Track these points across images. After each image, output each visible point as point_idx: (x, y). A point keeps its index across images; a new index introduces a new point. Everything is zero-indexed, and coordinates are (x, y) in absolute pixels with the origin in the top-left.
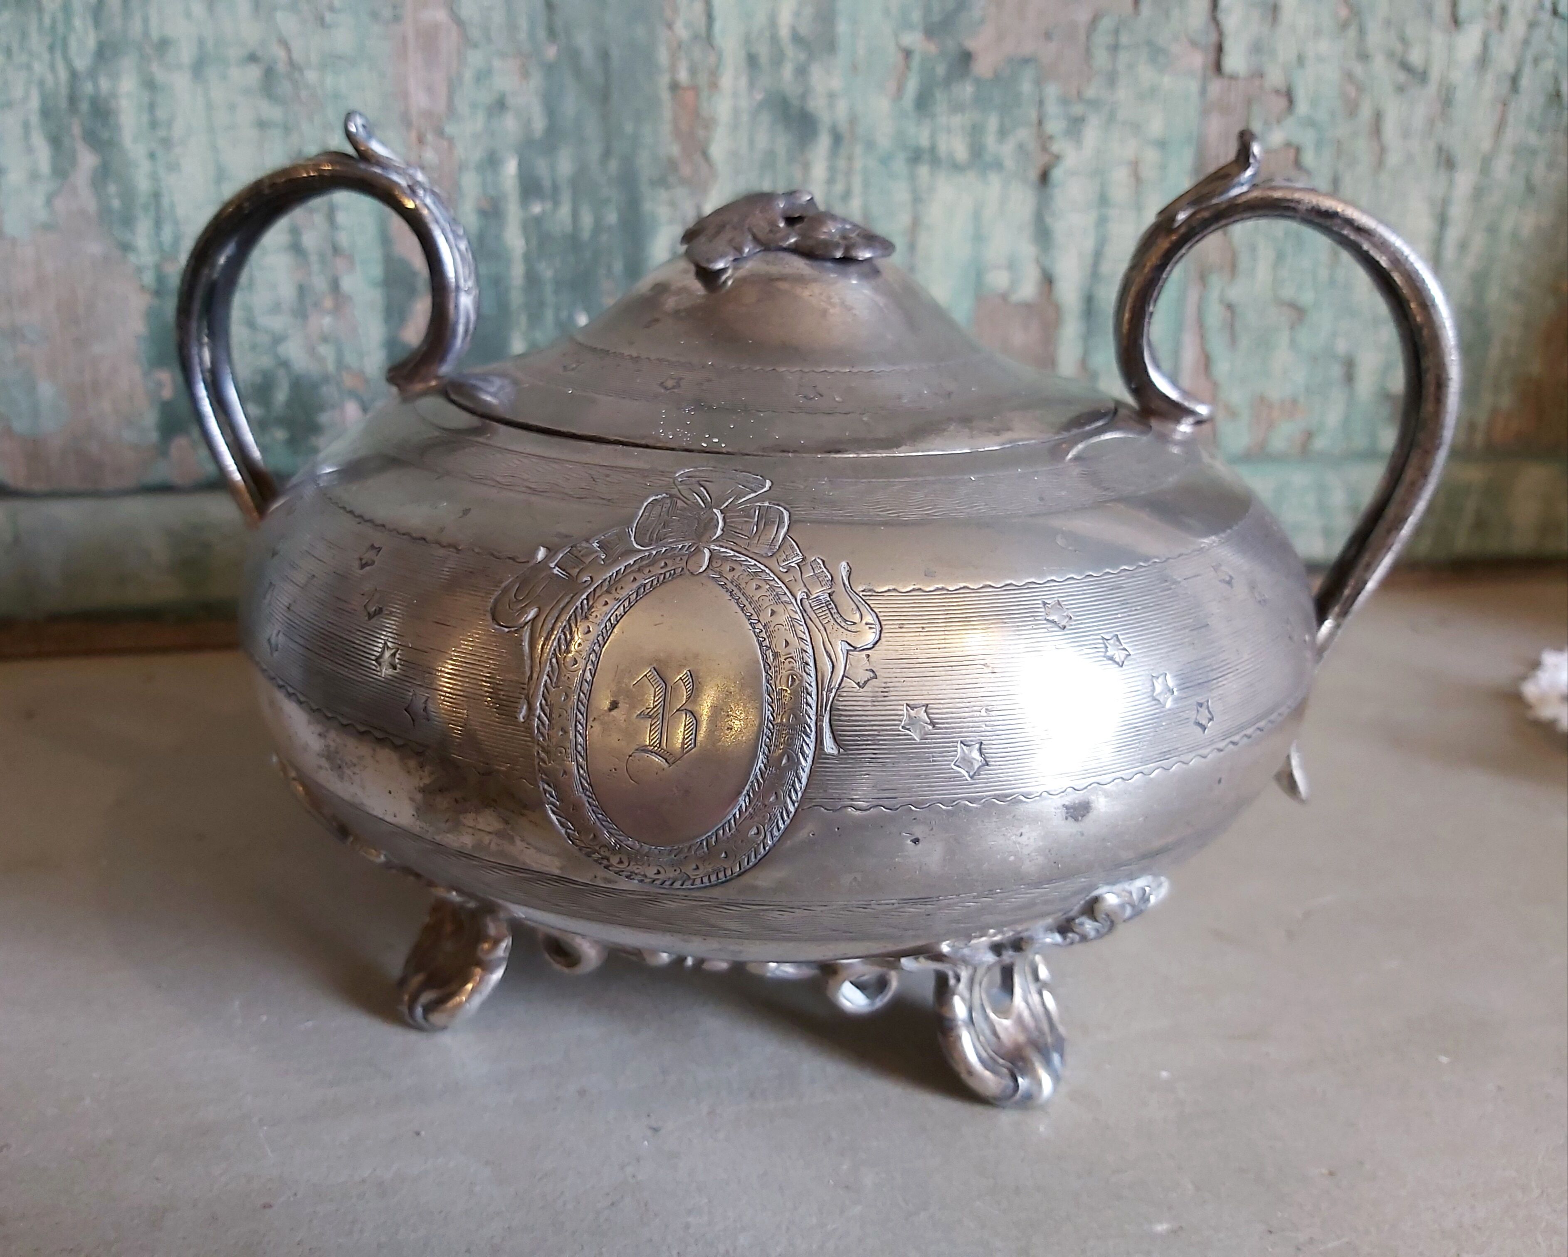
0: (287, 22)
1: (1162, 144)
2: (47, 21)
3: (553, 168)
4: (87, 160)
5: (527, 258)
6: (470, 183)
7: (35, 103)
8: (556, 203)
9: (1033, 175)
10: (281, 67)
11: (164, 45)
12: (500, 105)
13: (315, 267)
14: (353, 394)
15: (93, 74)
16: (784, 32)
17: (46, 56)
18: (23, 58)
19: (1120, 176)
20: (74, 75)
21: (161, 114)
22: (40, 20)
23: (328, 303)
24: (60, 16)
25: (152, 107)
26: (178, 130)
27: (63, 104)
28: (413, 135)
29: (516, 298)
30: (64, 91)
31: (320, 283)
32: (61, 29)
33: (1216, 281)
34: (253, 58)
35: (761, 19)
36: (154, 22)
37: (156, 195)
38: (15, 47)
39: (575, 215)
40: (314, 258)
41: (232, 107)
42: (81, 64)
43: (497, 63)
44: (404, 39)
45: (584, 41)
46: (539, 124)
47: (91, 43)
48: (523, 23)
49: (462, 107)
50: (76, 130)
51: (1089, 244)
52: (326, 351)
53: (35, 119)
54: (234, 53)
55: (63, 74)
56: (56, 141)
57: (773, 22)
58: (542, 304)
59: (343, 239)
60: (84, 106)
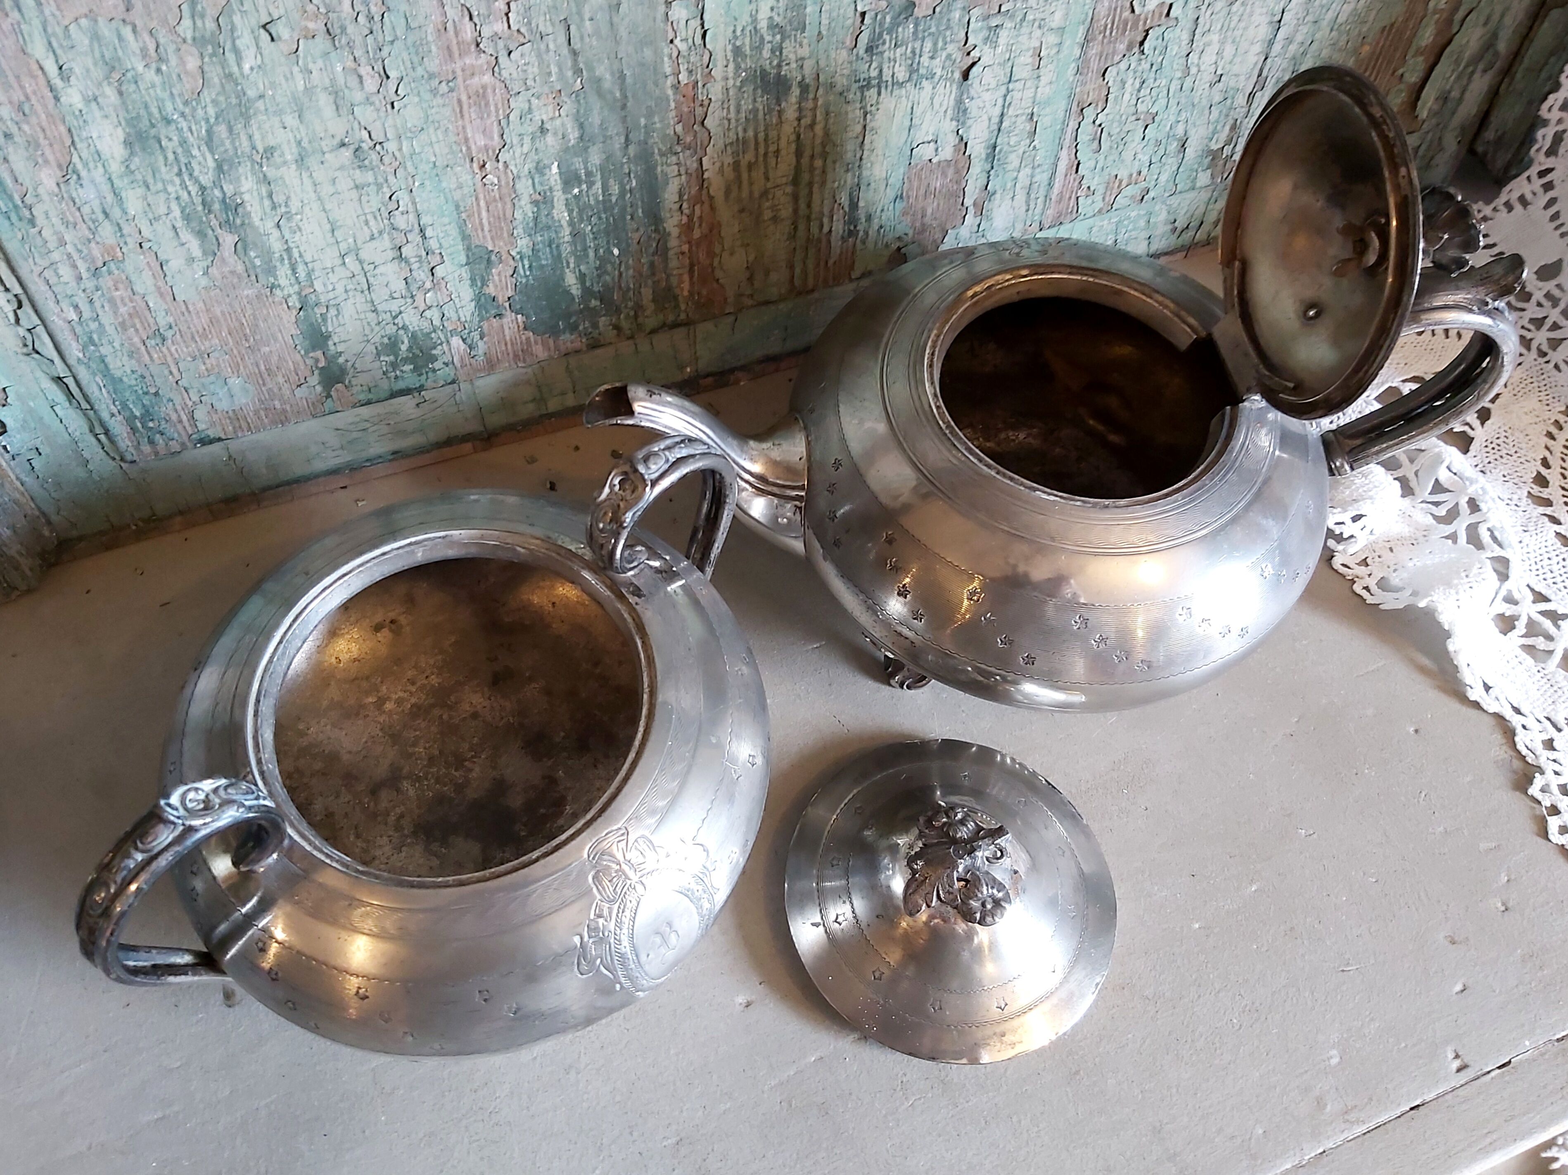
0: (365, 114)
1: (1061, 30)
2: (171, 157)
3: (585, 163)
4: (229, 240)
5: (571, 223)
6: (524, 187)
7: (177, 212)
8: (591, 184)
9: (957, 75)
10: (367, 145)
11: (270, 151)
12: (543, 130)
13: (415, 266)
14: (453, 332)
15: (218, 184)
16: (763, 25)
17: (177, 181)
18: (160, 186)
19: (1027, 59)
20: (203, 189)
21: (279, 198)
22: (166, 158)
23: (428, 285)
24: (179, 150)
25: (270, 196)
26: (295, 205)
27: (200, 208)
28: (475, 165)
29: (566, 250)
30: (198, 200)
31: (421, 275)
32: (183, 160)
33: (1089, 113)
34: (343, 145)
35: (745, 19)
36: (257, 137)
37: (288, 250)
38: (150, 181)
39: (605, 188)
40: (413, 260)
41: (334, 181)
42: (206, 180)
43: (535, 101)
44: (459, 101)
45: (603, 71)
46: (573, 136)
47: (211, 164)
48: (554, 69)
49: (511, 137)
50: (214, 223)
51: (997, 111)
52: (434, 314)
53: (179, 224)
54: (327, 145)
55: (194, 189)
56: (201, 234)
57: (755, 21)
58: (585, 249)
59: (433, 244)
60: (216, 206)
